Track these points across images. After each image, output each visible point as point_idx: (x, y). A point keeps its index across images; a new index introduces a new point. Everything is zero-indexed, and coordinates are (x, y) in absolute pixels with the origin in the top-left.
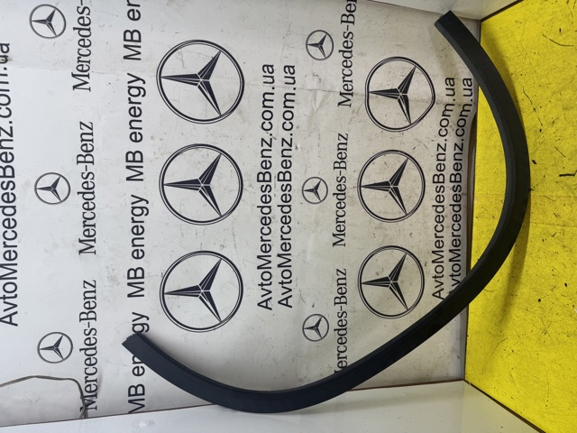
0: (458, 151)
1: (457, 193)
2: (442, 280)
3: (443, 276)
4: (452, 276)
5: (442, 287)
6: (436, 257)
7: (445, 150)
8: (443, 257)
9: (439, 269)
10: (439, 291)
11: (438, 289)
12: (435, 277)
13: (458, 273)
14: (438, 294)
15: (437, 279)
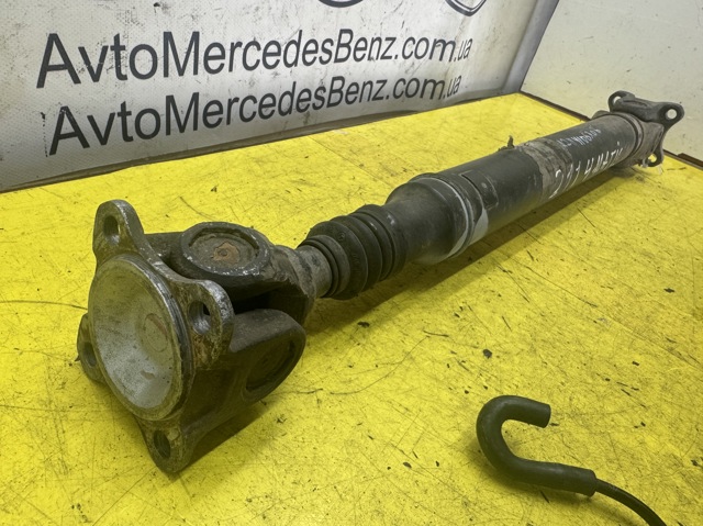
0: (376, 87)
1: (313, 100)
2: (109, 75)
3: (122, 77)
4: (124, 113)
5: (85, 76)
6: (182, 45)
7: (383, 57)
8: (181, 72)
9: (144, 60)
10: (67, 65)
11: (77, 61)
12: (118, 48)
13: (131, 131)
14: (56, 59)
15: (110, 54)
